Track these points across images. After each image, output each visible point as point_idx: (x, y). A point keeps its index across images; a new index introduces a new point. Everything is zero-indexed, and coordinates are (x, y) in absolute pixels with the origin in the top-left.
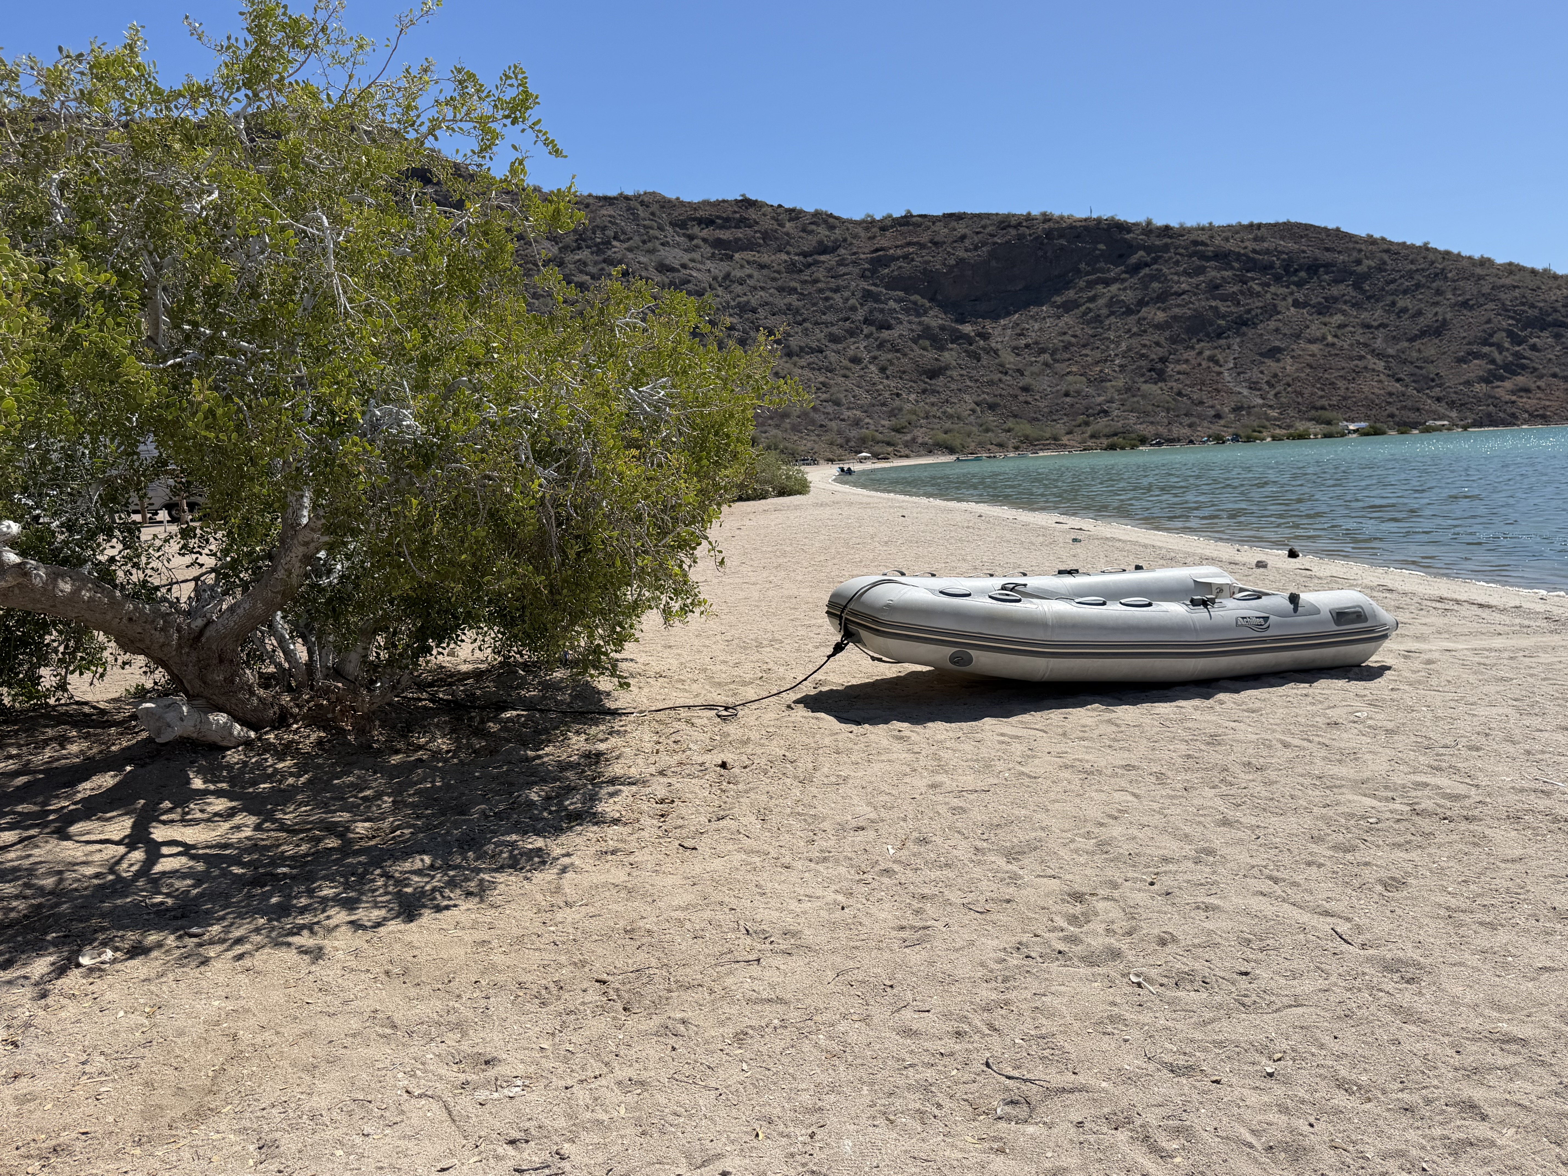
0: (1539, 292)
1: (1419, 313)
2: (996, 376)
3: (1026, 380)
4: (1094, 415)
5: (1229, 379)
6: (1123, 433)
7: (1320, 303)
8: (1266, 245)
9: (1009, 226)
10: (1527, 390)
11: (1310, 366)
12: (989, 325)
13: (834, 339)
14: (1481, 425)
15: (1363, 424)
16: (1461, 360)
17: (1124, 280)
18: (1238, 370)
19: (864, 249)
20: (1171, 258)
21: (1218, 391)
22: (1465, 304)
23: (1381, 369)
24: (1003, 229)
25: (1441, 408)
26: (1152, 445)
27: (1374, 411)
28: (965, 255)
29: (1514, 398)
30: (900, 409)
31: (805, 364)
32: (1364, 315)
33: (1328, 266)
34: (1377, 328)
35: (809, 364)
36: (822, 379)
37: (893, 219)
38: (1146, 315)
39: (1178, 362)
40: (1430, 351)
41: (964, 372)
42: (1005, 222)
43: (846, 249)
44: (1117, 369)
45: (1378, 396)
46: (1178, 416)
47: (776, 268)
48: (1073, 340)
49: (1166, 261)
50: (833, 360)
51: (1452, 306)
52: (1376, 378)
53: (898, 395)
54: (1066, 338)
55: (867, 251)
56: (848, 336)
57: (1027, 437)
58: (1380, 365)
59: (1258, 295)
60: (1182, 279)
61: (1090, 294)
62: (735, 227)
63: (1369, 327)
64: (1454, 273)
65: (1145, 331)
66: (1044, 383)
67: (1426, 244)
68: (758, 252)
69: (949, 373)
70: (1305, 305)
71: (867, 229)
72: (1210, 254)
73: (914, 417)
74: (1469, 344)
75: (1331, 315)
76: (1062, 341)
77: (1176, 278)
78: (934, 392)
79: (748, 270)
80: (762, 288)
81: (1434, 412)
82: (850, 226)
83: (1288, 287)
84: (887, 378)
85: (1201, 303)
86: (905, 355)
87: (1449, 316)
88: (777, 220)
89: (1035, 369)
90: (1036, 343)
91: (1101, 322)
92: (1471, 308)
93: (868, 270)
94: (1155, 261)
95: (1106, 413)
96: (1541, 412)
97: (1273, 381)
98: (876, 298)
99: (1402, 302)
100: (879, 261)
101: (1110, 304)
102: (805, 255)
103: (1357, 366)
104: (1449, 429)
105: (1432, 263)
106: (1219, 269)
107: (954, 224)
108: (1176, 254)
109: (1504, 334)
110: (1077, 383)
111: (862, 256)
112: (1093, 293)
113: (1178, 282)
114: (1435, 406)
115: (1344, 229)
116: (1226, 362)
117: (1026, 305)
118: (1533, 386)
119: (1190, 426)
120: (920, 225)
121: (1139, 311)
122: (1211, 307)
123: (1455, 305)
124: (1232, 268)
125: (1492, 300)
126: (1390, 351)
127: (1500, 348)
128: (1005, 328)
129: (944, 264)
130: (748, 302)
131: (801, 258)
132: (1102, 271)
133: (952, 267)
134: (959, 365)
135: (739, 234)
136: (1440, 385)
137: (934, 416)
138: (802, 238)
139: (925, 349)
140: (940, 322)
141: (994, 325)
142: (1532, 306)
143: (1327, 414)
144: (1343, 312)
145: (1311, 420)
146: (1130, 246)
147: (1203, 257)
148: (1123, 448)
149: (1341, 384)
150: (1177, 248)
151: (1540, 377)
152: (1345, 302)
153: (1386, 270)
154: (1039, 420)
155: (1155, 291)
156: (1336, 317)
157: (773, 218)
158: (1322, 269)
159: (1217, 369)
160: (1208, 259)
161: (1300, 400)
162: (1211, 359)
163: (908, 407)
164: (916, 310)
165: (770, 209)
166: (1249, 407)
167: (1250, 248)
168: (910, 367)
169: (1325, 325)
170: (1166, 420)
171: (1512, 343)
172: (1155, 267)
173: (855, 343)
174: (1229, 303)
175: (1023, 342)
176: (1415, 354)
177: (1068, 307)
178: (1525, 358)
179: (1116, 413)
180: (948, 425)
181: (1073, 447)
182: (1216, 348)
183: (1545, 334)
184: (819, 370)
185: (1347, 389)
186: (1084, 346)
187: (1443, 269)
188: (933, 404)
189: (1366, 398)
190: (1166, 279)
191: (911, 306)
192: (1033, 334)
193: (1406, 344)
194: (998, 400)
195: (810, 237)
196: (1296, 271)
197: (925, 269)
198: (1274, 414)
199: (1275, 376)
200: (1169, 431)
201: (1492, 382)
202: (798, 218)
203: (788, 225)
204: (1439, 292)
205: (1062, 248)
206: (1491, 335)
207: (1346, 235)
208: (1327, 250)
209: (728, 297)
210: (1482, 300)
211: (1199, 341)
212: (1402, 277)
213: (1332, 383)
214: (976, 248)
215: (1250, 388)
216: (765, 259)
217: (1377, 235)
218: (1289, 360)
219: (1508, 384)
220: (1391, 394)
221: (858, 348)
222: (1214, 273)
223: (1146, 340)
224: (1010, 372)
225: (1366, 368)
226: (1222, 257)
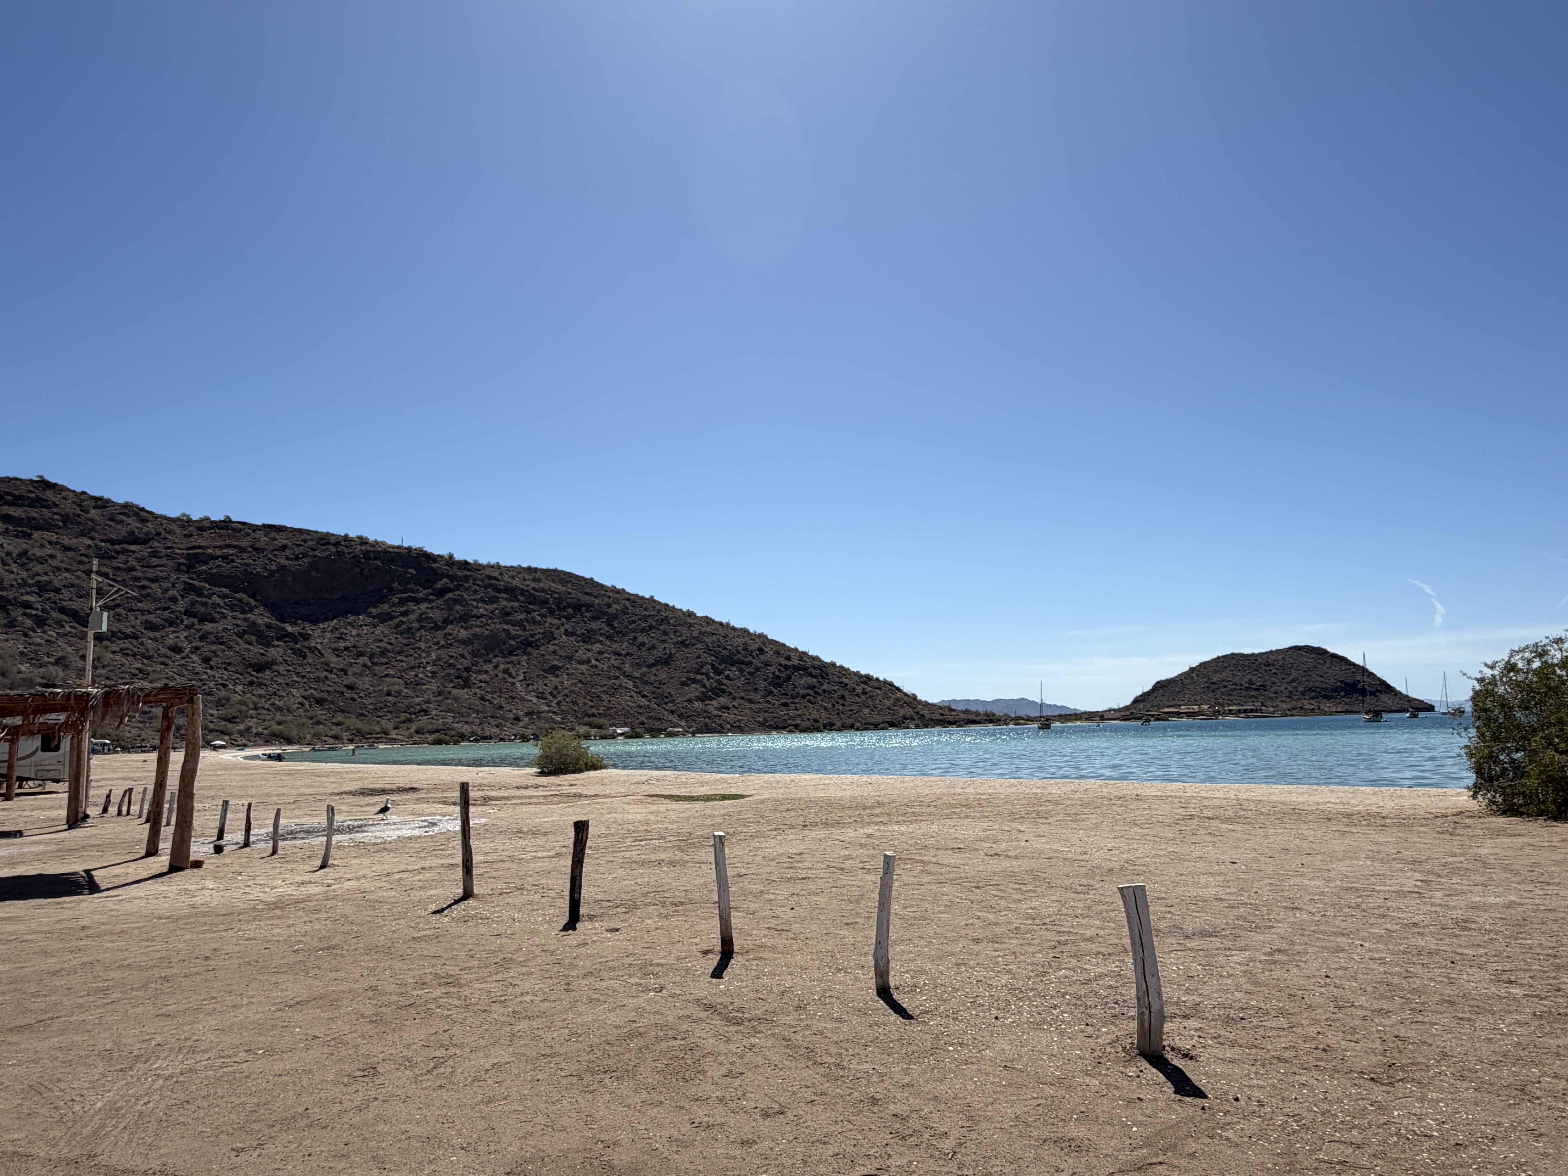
0: (727, 639)
1: (653, 647)
2: (323, 674)
3: (351, 679)
4: (415, 713)
5: (520, 688)
6: (446, 730)
7: (583, 634)
8: (542, 585)
9: (329, 544)
10: (727, 708)
11: (581, 682)
12: (308, 628)
13: (151, 627)
14: (702, 733)
15: (626, 729)
16: (683, 684)
17: (431, 601)
18: (528, 682)
19: (181, 547)
20: (470, 587)
21: (513, 698)
22: (683, 643)
23: (631, 687)
24: (322, 545)
25: (675, 719)
26: (470, 741)
27: (630, 720)
28: (287, 563)
29: (720, 713)
30: (228, 699)
31: (117, 649)
32: (616, 646)
33: (588, 606)
34: (625, 656)
35: (121, 649)
36: (139, 665)
37: (212, 522)
38: (451, 632)
39: (479, 672)
40: (663, 676)
41: (291, 668)
42: (324, 539)
43: (159, 542)
44: (429, 675)
45: (632, 708)
46: (485, 718)
47: (83, 551)
48: (389, 647)
49: (467, 589)
50: (149, 647)
51: (675, 644)
52: (629, 694)
53: (224, 686)
54: (383, 645)
55: (182, 547)
56: (166, 625)
57: (359, 731)
58: (630, 684)
59: (539, 623)
60: (480, 605)
61: (402, 609)
62: (29, 506)
63: (619, 654)
64: (674, 620)
65: (451, 645)
66: (366, 683)
67: (652, 597)
68: (57, 533)
69: (275, 667)
70: (572, 634)
71: (182, 527)
72: (502, 587)
73: (244, 708)
74: (687, 672)
75: (592, 644)
76: (379, 647)
77: (475, 603)
78: (260, 685)
79: (49, 551)
80: (67, 570)
81: (671, 721)
82: (164, 522)
83: (559, 619)
84: (211, 668)
85: (498, 626)
86: (230, 648)
87: (673, 651)
88: (80, 506)
89: (356, 669)
90: (354, 647)
91: (413, 634)
92: (687, 646)
93: (184, 564)
94: (457, 588)
95: (426, 712)
96: (737, 724)
97: (555, 692)
98: (199, 592)
99: (642, 638)
100: (194, 559)
101: (420, 619)
102: (112, 542)
103: (614, 684)
104: (684, 735)
105: (659, 611)
106: (509, 600)
107: (273, 534)
108: (474, 584)
109: (710, 667)
110: (398, 685)
111: (177, 551)
112: (405, 608)
113: (477, 607)
114: (670, 717)
115: (596, 579)
116: (518, 675)
117: (344, 614)
118: (730, 705)
119: (497, 726)
120: (240, 531)
121: (445, 628)
122: (504, 629)
123: (677, 643)
124: (518, 600)
125: (699, 642)
126: (636, 674)
127: (707, 675)
128: (324, 631)
129: (265, 569)
130: (51, 582)
131: (108, 545)
132: (412, 591)
133: (274, 571)
134: (286, 661)
135: (34, 513)
136: (673, 701)
137: (263, 708)
138: (110, 526)
139: (250, 643)
140: (267, 620)
141: (313, 627)
142: (724, 648)
143: (597, 721)
144: (601, 642)
145: (586, 724)
146: (437, 574)
147: (496, 589)
148: (447, 743)
149: (604, 697)
150: (474, 580)
151: (734, 699)
152: (601, 635)
153: (628, 614)
154: (365, 716)
155: (458, 612)
156: (595, 646)
157: (75, 503)
158: (584, 608)
159: (511, 680)
160: (500, 591)
161: (576, 708)
162: (506, 671)
163: (236, 698)
164: (240, 607)
165: (71, 494)
166: (538, 713)
167: (531, 586)
168: (236, 659)
169: (589, 650)
170: (477, 721)
171: (715, 673)
172: (457, 593)
173: (174, 632)
174: (518, 628)
175: (342, 645)
176: (653, 678)
177: (383, 618)
178: (723, 684)
179: (434, 712)
180: (278, 717)
181: (402, 741)
182: (508, 663)
183: (734, 668)
184: (134, 655)
185: (610, 701)
186: (399, 653)
187: (667, 617)
188: (260, 696)
189: (623, 709)
190: (467, 603)
191: (235, 602)
192: (352, 639)
193: (646, 669)
194: (325, 695)
195: (119, 527)
196: (565, 607)
197: (245, 570)
198: (558, 718)
199: (556, 688)
200: (482, 729)
201: (704, 701)
202: (105, 507)
203: (92, 511)
204: (665, 633)
205: (377, 568)
206: (702, 667)
207: (598, 584)
208: (587, 594)
209: (24, 574)
210: (693, 641)
211: (495, 656)
212: (640, 619)
213: (598, 697)
214: (297, 558)
215: (538, 697)
216: (66, 541)
217: (619, 587)
218: (565, 677)
219: (715, 703)
220: (640, 707)
221: (177, 637)
222: (505, 603)
223: (452, 652)
224: (335, 671)
225: (620, 686)
226: (510, 591)
